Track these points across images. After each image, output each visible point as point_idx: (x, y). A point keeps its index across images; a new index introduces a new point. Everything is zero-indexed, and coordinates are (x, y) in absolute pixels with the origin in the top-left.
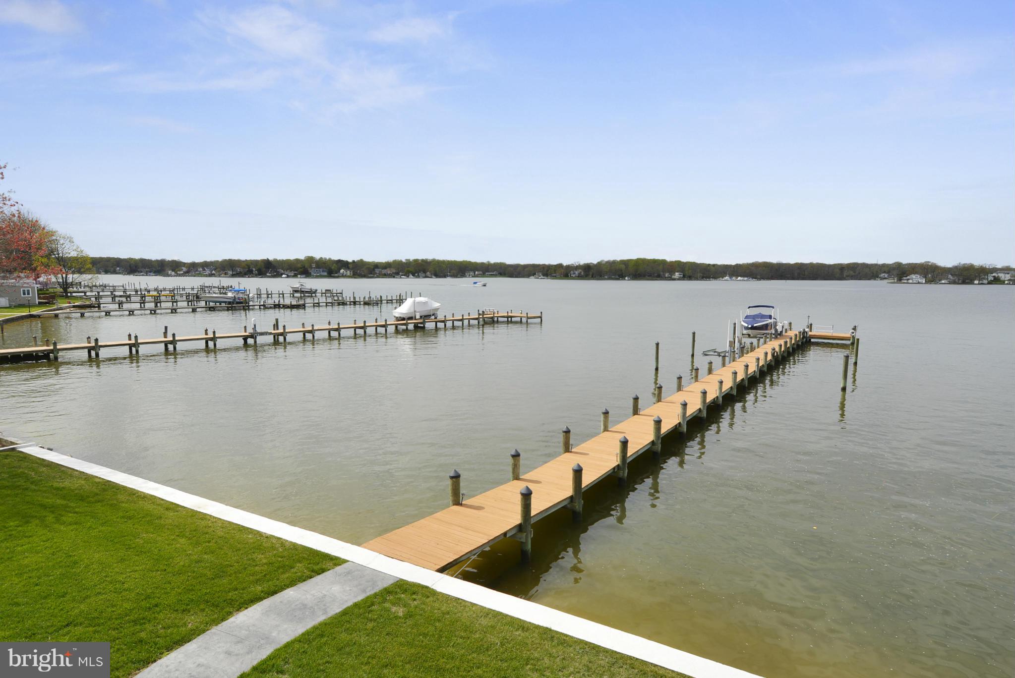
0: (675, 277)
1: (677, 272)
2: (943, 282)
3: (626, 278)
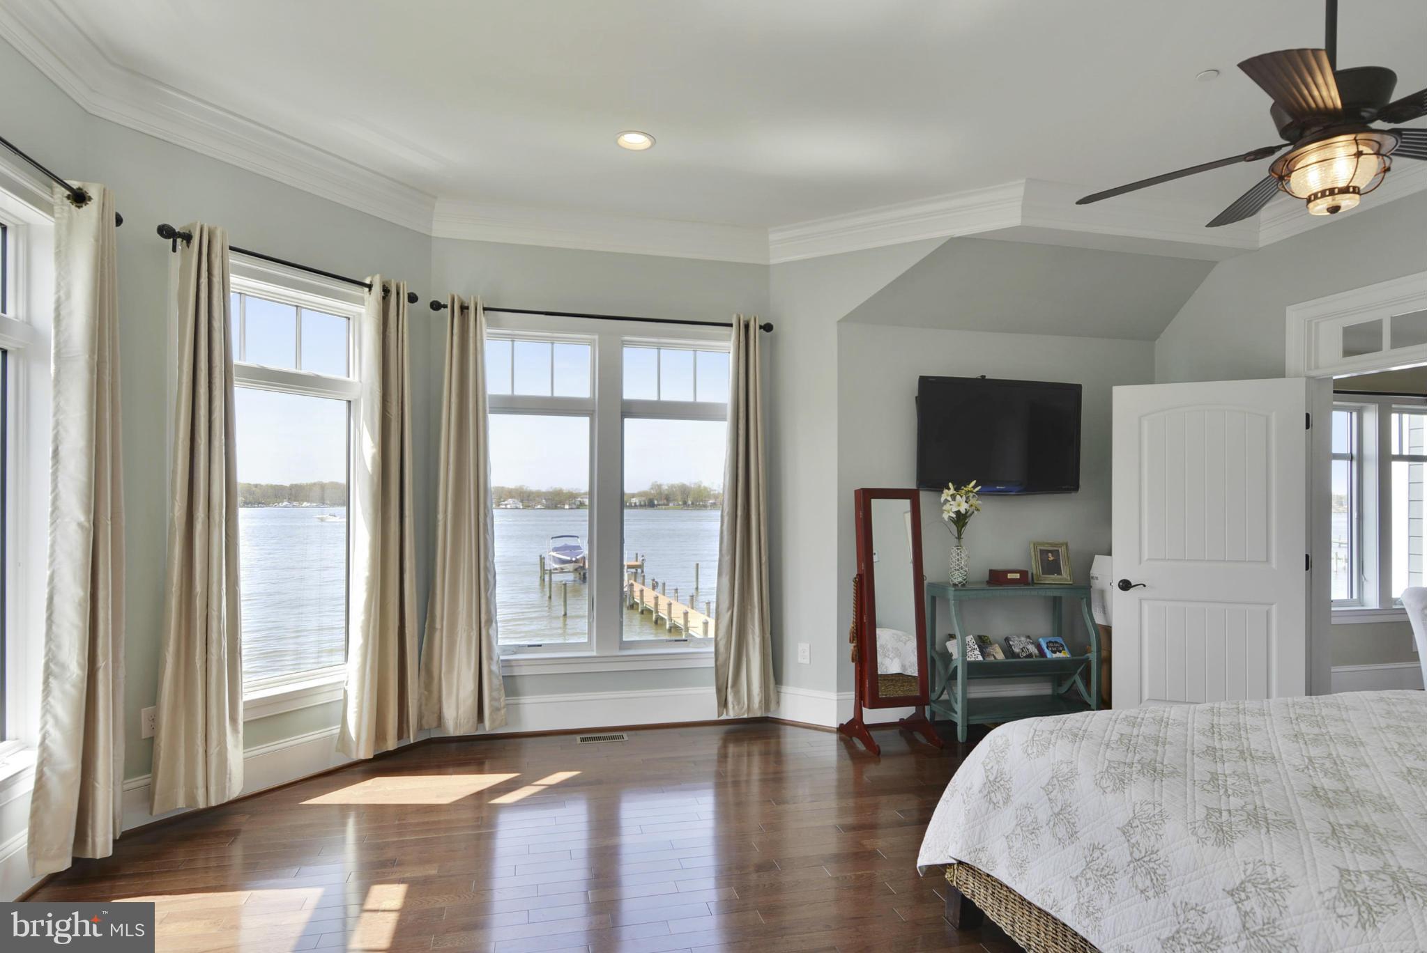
2: (539, 507)
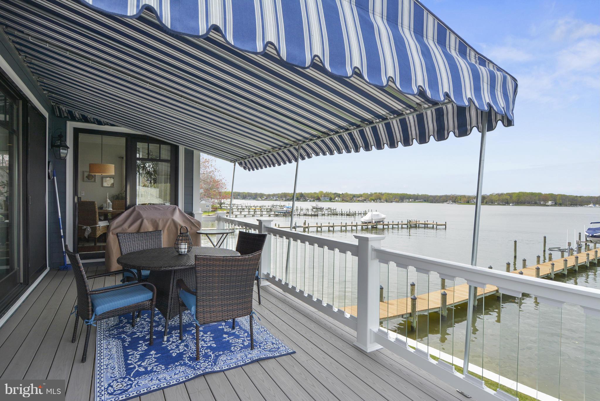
0: (548, 204)
1: (550, 201)
3: (511, 204)
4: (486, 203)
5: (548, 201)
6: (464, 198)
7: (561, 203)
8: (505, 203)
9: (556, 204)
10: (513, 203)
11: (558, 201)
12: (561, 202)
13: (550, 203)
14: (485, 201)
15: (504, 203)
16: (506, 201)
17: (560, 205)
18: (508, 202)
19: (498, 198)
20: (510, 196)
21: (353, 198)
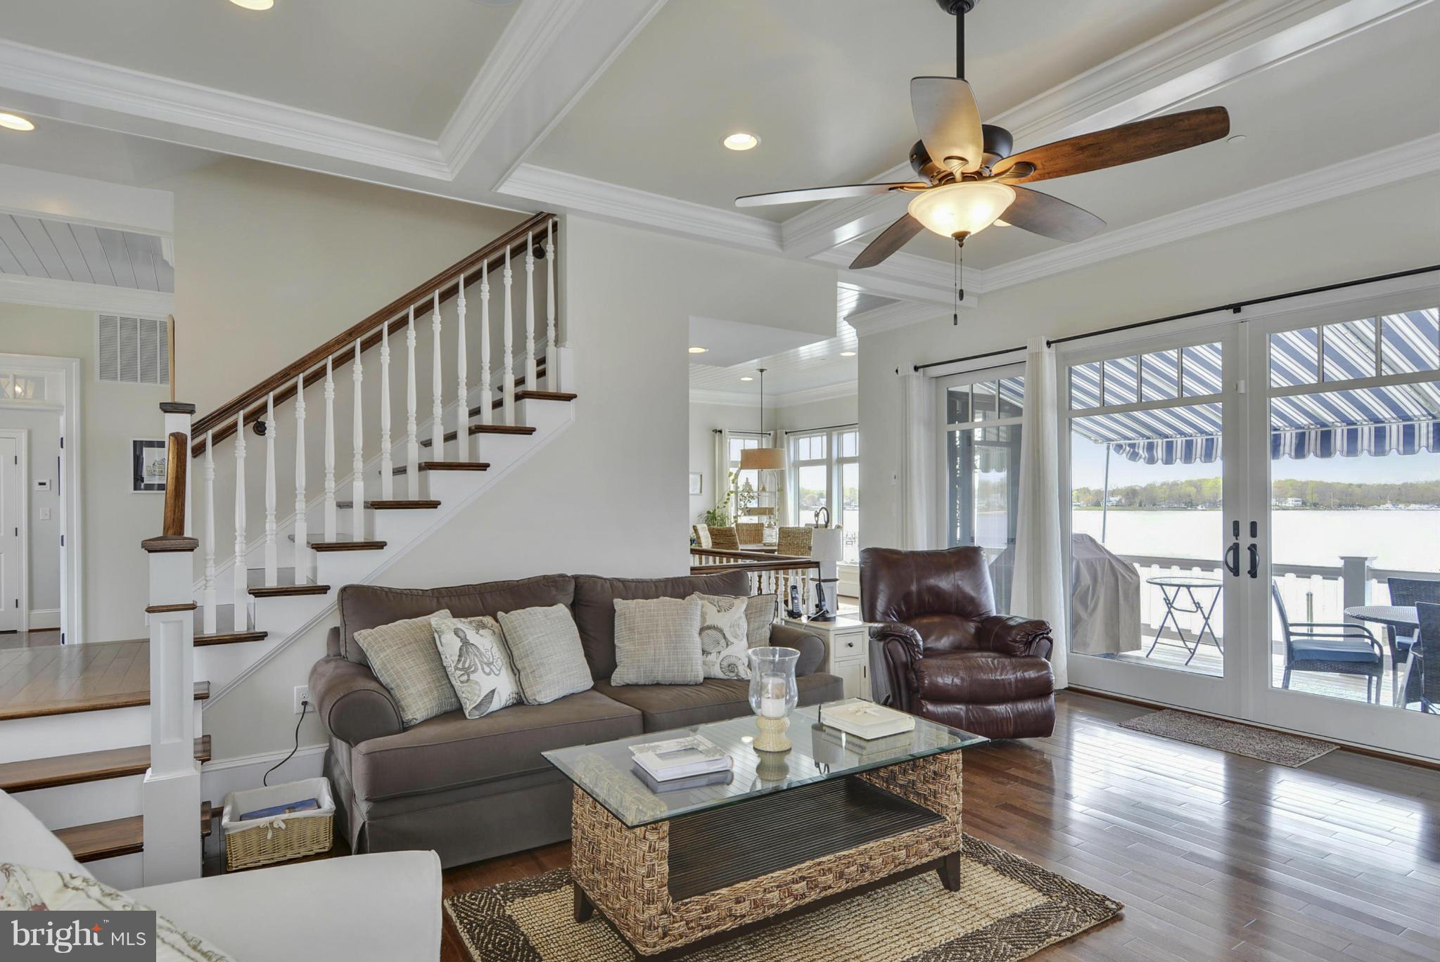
4: (1140, 505)
5: (1286, 498)
6: (1088, 494)
7: (1318, 501)
8: (1186, 504)
9: (1304, 505)
10: (1204, 503)
11: (1309, 498)
12: (1316, 498)
13: (1291, 502)
14: (1138, 501)
15: (1183, 506)
16: (1187, 500)
17: (1315, 506)
18: (1191, 502)
19: (1167, 493)
20: (1195, 488)
21: (818, 500)
